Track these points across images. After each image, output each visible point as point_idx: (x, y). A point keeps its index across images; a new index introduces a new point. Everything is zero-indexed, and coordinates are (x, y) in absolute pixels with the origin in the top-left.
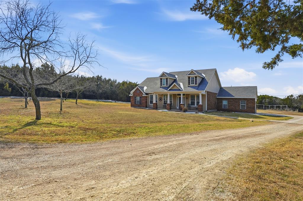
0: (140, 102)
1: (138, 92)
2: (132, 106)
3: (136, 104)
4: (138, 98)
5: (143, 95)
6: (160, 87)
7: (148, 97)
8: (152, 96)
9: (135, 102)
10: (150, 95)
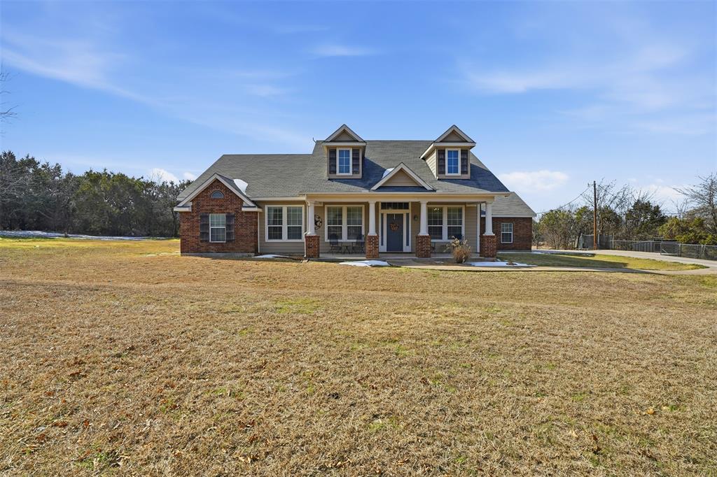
0: (229, 234)
1: (220, 196)
2: (185, 249)
3: (207, 241)
4: (217, 221)
5: (243, 209)
6: (329, 179)
7: (262, 214)
8: (276, 210)
9: (205, 234)
10: (269, 209)
